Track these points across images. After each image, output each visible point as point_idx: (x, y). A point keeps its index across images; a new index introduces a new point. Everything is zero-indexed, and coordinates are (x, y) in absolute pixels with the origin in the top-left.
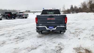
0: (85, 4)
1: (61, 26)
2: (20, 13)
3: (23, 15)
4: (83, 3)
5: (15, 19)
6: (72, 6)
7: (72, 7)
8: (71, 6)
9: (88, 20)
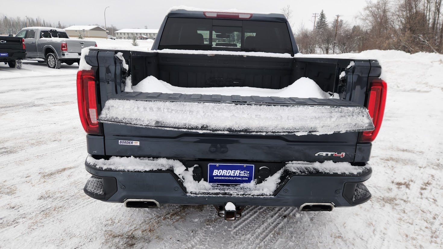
0: (385, 11)
1: (321, 160)
2: (46, 34)
3: (63, 47)
4: (378, 7)
5: (19, 68)
6: (323, 16)
7: (322, 23)
8: (318, 19)
9: (414, 90)
